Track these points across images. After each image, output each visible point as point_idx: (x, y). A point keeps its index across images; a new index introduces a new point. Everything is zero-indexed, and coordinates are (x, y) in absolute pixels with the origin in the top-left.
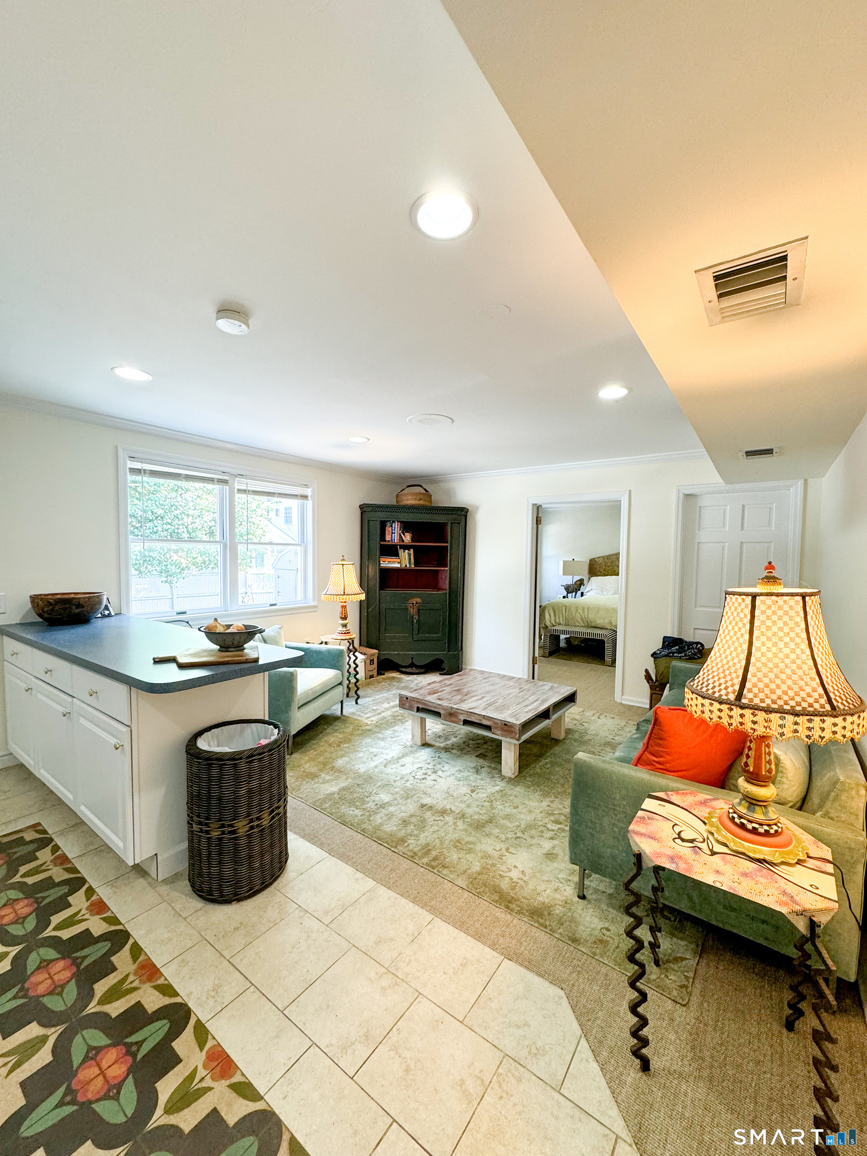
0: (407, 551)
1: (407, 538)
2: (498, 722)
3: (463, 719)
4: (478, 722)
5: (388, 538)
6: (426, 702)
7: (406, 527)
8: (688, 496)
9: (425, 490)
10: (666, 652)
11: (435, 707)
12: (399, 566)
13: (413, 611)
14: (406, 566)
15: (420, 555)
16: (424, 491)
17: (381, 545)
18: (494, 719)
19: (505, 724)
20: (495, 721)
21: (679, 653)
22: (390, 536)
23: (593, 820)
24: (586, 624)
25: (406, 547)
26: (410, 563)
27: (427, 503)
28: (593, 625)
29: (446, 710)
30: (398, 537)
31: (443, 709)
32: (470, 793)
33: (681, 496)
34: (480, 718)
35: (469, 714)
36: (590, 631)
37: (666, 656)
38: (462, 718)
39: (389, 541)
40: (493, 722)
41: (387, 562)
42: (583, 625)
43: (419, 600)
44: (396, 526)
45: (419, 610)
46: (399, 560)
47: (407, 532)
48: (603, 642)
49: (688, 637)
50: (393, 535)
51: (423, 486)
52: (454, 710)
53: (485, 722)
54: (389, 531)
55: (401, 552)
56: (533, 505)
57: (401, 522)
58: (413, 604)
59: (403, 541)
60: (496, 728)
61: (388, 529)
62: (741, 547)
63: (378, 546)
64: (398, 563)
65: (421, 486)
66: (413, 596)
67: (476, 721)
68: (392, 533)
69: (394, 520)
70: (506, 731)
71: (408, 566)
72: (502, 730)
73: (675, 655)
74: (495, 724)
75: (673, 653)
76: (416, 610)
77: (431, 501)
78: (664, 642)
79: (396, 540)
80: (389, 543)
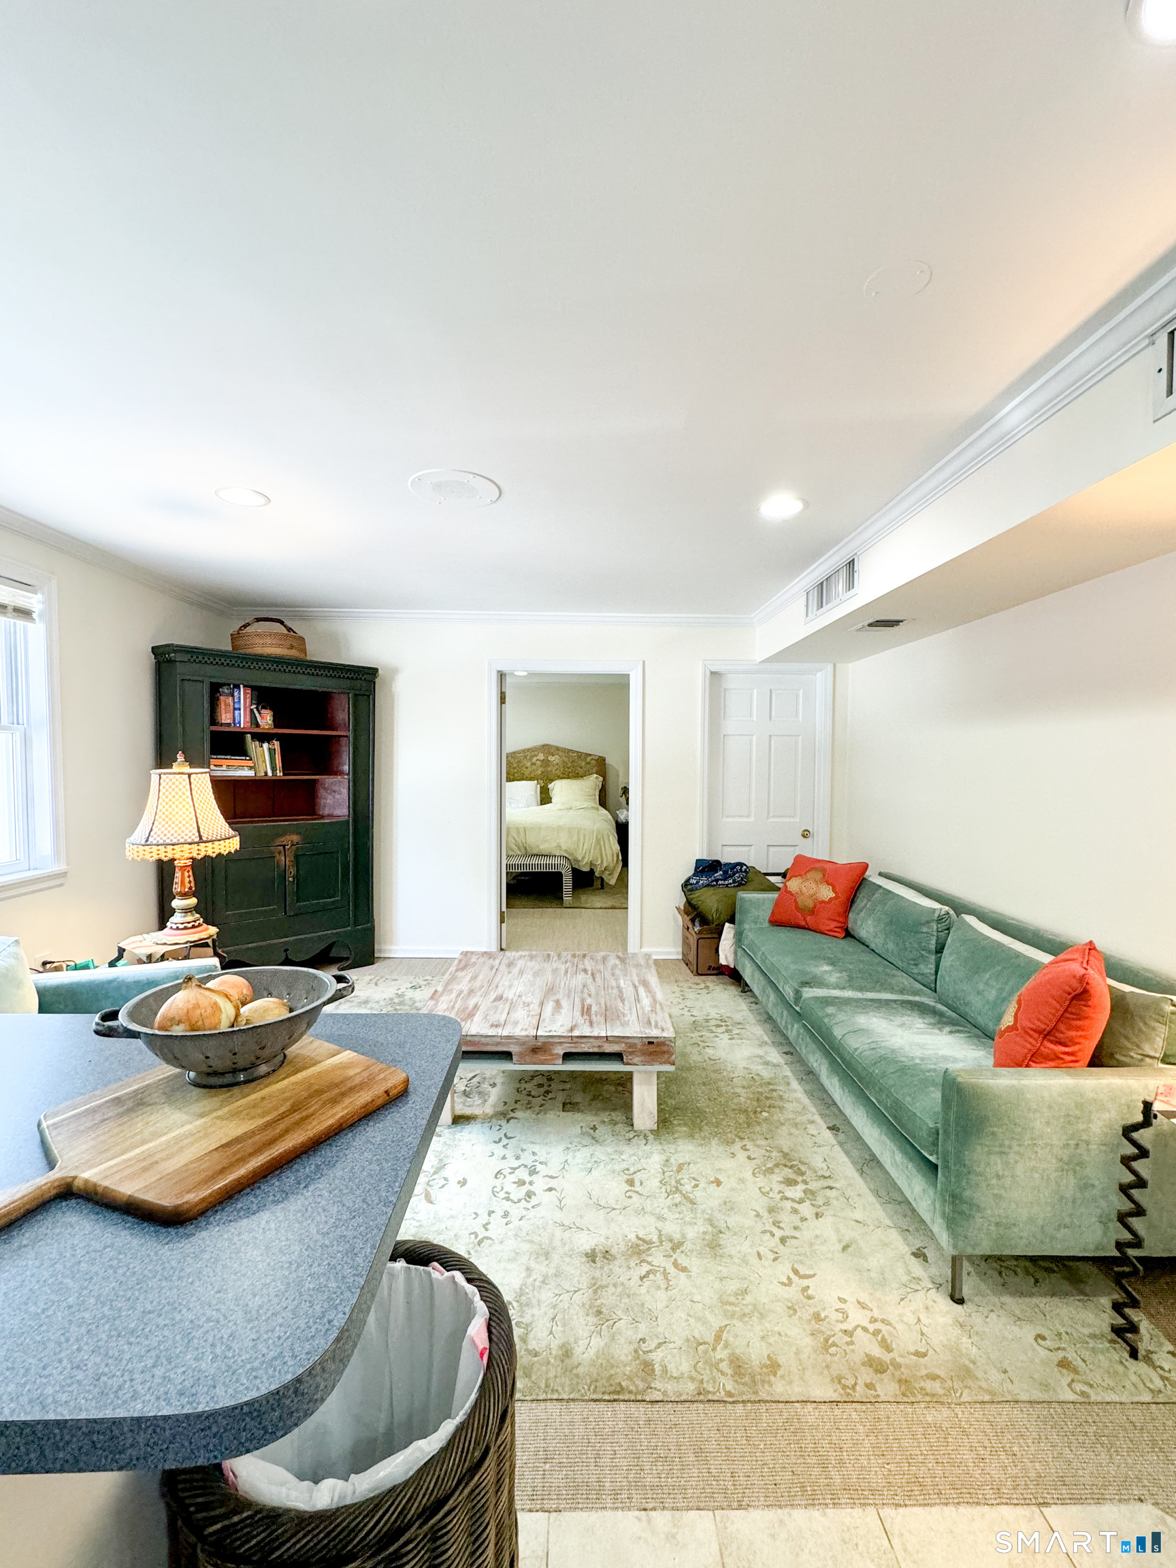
0: (266, 745)
1: (266, 720)
2: (636, 1041)
3: (562, 1053)
4: (596, 1050)
5: (225, 718)
6: (476, 1039)
7: (263, 697)
8: (713, 673)
9: (289, 629)
10: (704, 880)
11: (498, 1044)
12: (251, 773)
13: (285, 860)
14: (266, 774)
15: (293, 753)
16: (285, 632)
17: (212, 732)
18: (628, 1037)
19: (650, 1043)
20: (630, 1041)
21: (725, 880)
22: (229, 716)
23: (1001, 1173)
24: (523, 851)
25: (262, 737)
26: (274, 769)
27: (294, 653)
28: (535, 852)
29: (524, 1044)
30: (248, 719)
31: (516, 1044)
32: (630, 1188)
33: (708, 673)
34: (597, 1043)
35: (575, 1040)
36: (535, 861)
37: (708, 885)
38: (560, 1051)
39: (229, 725)
40: (626, 1043)
41: (224, 768)
42: (519, 853)
43: (295, 838)
44: (242, 695)
45: (297, 857)
46: (250, 763)
47: (264, 707)
48: (559, 875)
49: (728, 857)
50: (237, 712)
51: (286, 623)
52: (542, 1040)
53: (609, 1048)
54: (227, 705)
55: (252, 746)
56: (499, 672)
57: (254, 688)
58: (284, 846)
59: (258, 725)
60: (632, 1053)
61: (225, 701)
62: (770, 740)
63: (207, 737)
64: (251, 768)
65: (282, 623)
66: (285, 832)
67: (591, 1050)
68: (235, 709)
69: (237, 683)
70: (651, 1054)
71: (270, 774)
72: (644, 1053)
73: (720, 882)
74: (630, 1047)
75: (717, 881)
76: (290, 857)
77: (304, 651)
78: (696, 868)
79: (243, 721)
80: (227, 729)
